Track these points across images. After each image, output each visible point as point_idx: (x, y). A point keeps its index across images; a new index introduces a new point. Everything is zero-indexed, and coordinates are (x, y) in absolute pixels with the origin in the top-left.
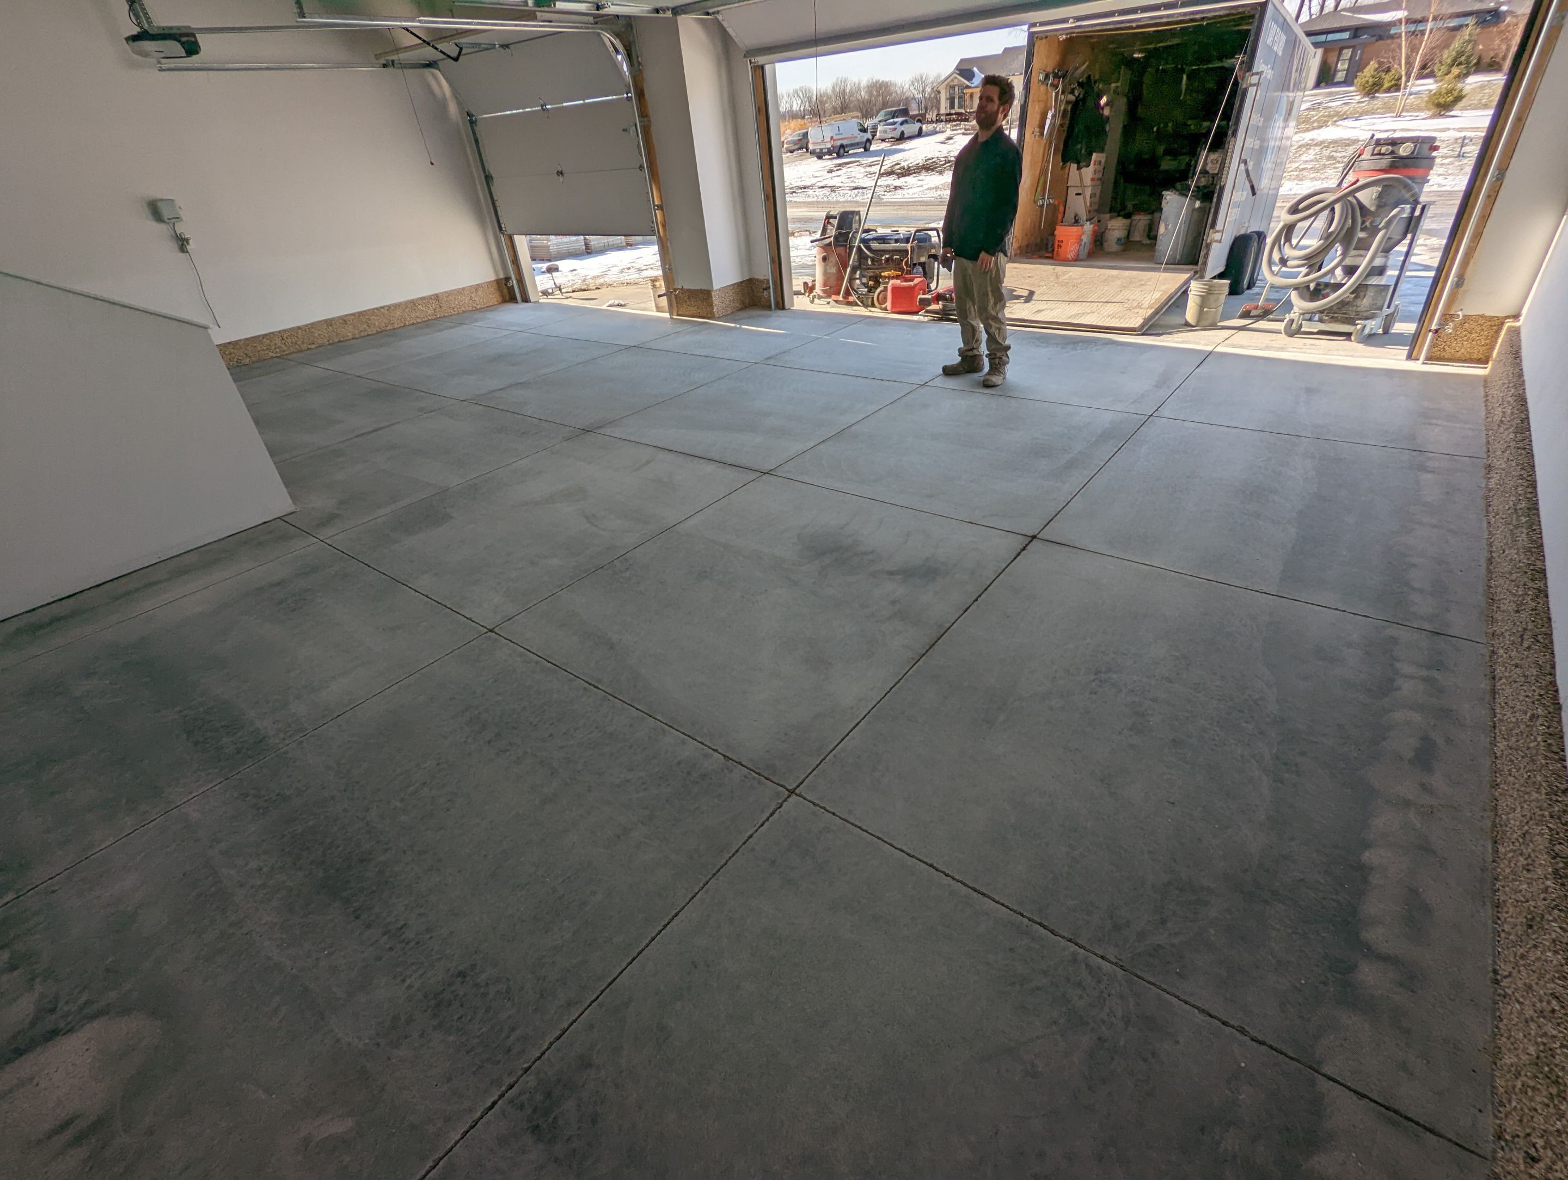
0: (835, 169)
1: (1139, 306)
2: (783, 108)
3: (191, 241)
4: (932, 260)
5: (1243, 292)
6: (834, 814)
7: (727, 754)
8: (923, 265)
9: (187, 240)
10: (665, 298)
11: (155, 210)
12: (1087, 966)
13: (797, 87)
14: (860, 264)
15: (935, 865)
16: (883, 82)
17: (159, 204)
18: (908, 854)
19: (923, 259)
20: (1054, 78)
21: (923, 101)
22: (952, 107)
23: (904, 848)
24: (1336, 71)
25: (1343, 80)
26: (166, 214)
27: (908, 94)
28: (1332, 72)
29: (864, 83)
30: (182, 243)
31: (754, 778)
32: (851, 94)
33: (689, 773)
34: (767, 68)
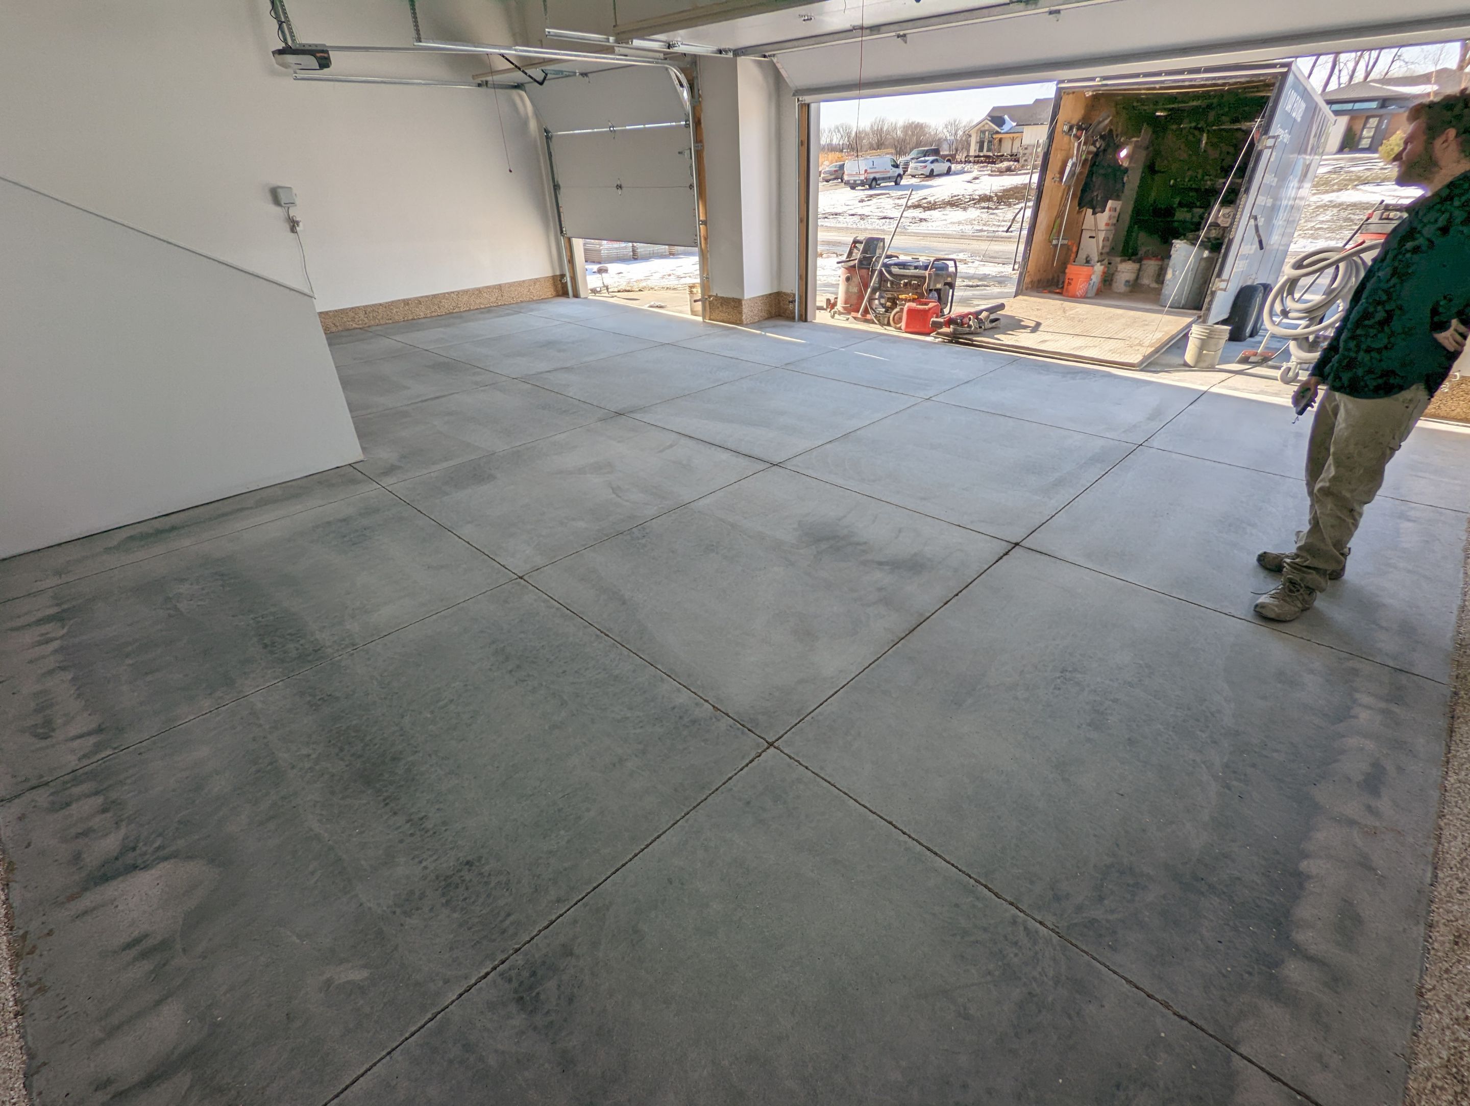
0: (866, 199)
1: (1140, 344)
2: (823, 142)
3: (301, 224)
4: (947, 287)
5: (1245, 340)
6: (807, 768)
7: (716, 706)
8: (938, 291)
9: (298, 223)
10: (700, 303)
11: (275, 195)
12: (1026, 928)
13: (838, 123)
14: (880, 286)
15: (894, 823)
16: (918, 123)
17: (279, 190)
18: (871, 811)
19: (939, 286)
20: (1078, 129)
21: (955, 143)
22: (981, 149)
23: (867, 805)
24: (1361, 138)
25: (1367, 146)
26: (283, 199)
27: (940, 136)
28: (1356, 139)
29: (901, 123)
30: (293, 225)
31: (738, 729)
32: (888, 133)
33: (681, 718)
34: (813, 106)
